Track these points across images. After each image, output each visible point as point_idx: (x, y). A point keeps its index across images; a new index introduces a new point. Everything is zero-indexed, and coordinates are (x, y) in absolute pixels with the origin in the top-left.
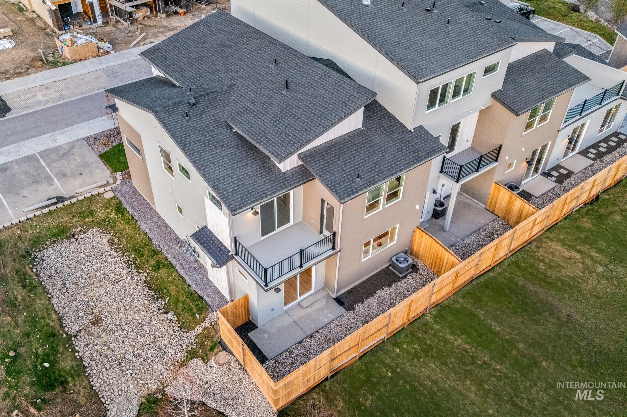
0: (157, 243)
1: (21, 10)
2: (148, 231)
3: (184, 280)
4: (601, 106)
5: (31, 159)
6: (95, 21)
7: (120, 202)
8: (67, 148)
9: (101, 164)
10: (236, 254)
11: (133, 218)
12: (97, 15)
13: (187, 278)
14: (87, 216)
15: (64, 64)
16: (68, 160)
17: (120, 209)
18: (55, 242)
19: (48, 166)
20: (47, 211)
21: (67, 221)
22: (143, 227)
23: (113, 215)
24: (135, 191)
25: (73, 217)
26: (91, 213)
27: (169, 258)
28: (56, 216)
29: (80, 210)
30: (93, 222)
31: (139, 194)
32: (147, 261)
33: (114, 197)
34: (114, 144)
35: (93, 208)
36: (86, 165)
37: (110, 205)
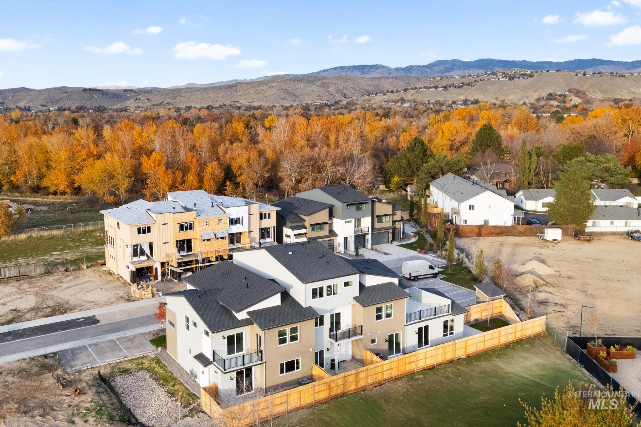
0: (176, 375)
1: (110, 274)
2: (171, 370)
3: (187, 389)
5: (113, 341)
6: (157, 279)
7: (159, 359)
8: (132, 337)
9: (150, 344)
10: (214, 361)
11: (164, 365)
12: (158, 275)
13: (189, 388)
14: (140, 365)
15: (134, 301)
16: (132, 342)
17: (158, 362)
18: (121, 375)
19: (121, 344)
20: (119, 361)
21: (129, 366)
22: (169, 369)
23: (154, 365)
24: (168, 354)
25: (132, 364)
26: (142, 363)
27: (182, 381)
28: (123, 363)
29: (136, 361)
30: (142, 368)
31: (170, 356)
32: (169, 383)
33: (156, 357)
34: (159, 336)
35: (144, 361)
36: (142, 344)
37: (153, 360)
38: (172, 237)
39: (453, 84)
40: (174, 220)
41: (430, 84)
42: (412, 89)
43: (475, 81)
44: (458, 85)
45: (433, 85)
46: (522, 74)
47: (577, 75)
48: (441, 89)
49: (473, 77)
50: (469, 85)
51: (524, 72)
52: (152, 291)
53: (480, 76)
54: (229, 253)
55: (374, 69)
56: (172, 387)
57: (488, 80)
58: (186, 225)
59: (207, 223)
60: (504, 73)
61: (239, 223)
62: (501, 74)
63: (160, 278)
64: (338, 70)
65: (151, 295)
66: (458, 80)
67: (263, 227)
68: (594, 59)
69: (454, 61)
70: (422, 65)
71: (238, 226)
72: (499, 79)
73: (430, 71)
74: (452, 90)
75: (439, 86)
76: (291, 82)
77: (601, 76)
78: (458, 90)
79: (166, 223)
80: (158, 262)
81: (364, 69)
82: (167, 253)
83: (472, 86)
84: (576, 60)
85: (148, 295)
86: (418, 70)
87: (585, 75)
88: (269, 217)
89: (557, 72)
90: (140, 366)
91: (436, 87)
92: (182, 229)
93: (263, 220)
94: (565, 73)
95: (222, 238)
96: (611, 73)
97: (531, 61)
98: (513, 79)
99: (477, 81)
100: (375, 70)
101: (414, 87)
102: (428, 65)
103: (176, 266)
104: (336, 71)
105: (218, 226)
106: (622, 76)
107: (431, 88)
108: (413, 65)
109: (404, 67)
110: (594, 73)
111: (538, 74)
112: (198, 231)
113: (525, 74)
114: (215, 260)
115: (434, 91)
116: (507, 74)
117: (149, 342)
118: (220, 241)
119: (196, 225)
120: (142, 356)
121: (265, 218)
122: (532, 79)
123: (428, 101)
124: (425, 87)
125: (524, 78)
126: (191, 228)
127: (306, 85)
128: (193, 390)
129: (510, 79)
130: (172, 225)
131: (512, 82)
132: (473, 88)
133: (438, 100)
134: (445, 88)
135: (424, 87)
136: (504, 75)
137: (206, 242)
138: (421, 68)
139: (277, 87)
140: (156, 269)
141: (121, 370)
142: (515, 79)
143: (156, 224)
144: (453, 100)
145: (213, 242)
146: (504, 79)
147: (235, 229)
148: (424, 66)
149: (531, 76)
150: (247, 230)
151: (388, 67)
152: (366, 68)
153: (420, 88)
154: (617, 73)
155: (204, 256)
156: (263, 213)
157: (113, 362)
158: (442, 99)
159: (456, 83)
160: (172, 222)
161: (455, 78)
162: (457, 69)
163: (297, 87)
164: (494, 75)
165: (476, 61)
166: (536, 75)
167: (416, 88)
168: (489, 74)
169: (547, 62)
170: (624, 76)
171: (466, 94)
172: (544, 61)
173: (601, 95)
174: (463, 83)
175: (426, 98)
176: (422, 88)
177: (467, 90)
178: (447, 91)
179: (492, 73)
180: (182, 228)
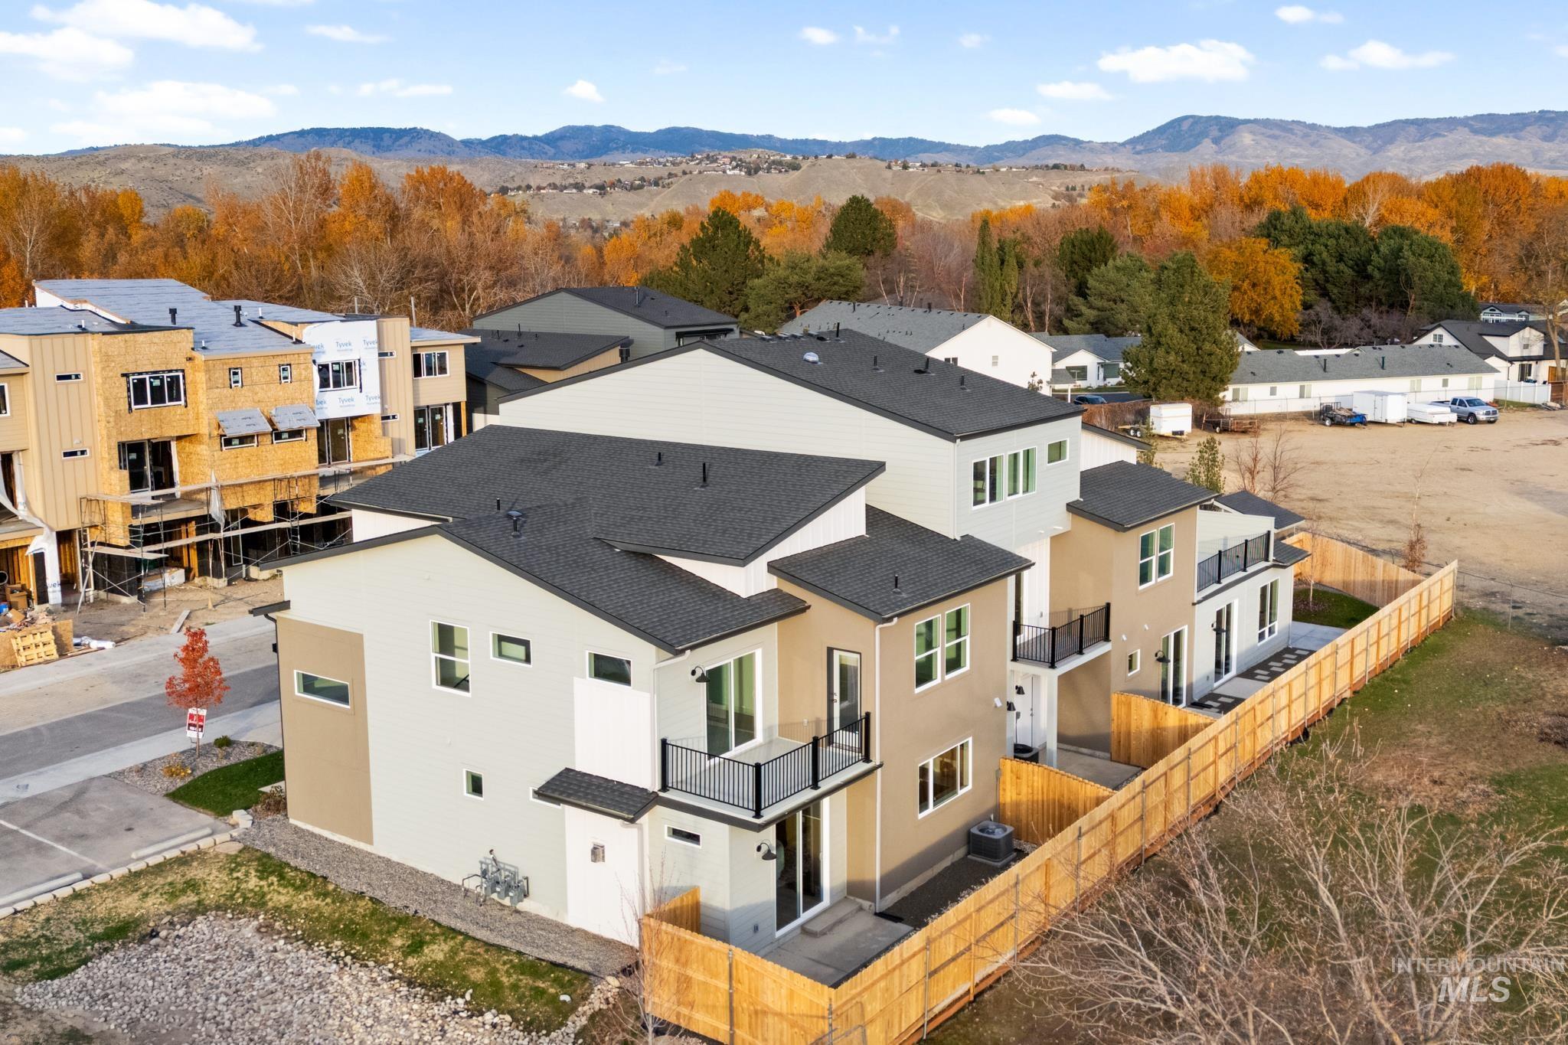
0: (400, 904)
2: (364, 889)
3: (500, 948)
4: (1244, 574)
6: (43, 599)
7: (268, 856)
9: (181, 809)
11: (313, 876)
12: (48, 584)
13: (507, 943)
14: (183, 891)
16: (78, 812)
17: (269, 866)
18: (106, 950)
19: (27, 827)
20: (67, 892)
21: (129, 905)
22: (347, 883)
23: (253, 882)
24: (297, 830)
25: (146, 895)
26: (192, 885)
27: (444, 920)
28: (96, 898)
29: (160, 881)
30: (199, 902)
31: (313, 835)
32: (384, 942)
33: (245, 849)
34: (198, 773)
35: (196, 872)
36: (136, 814)
37: (239, 864)
38: (101, 430)
39: (619, 181)
40: (107, 358)
41: (564, 178)
42: (519, 188)
43: (670, 174)
44: (632, 183)
45: (571, 181)
46: (774, 162)
47: (889, 167)
48: (591, 191)
49: (665, 165)
50: (656, 184)
51: (778, 157)
52: (54, 631)
53: (681, 163)
54: (322, 493)
55: (406, 139)
56: (406, 955)
57: (700, 172)
58: (157, 383)
59: (238, 378)
60: (733, 159)
61: (350, 383)
62: (727, 160)
63: (55, 595)
64: (309, 138)
65: (52, 648)
66: (629, 170)
67: (423, 403)
68: (910, 139)
69: (608, 129)
70: (530, 135)
71: (347, 392)
72: (724, 172)
73: (553, 151)
74: (617, 194)
75: (587, 184)
76: (179, 162)
77: (939, 171)
78: (631, 196)
79: (72, 373)
80: (46, 530)
81: (382, 140)
82: (83, 494)
83: (664, 187)
84: (875, 139)
85: (41, 649)
86: (523, 148)
87: (905, 167)
88: (443, 370)
89: (850, 160)
90: (191, 898)
91: (580, 187)
92: (140, 399)
93: (424, 377)
94: (864, 161)
95: (295, 433)
96: (957, 165)
97: (782, 136)
98: (756, 172)
99: (676, 176)
100: (410, 142)
101: (524, 185)
102: (546, 135)
103: (128, 543)
104: (302, 140)
105: (277, 391)
106: (978, 172)
107: (566, 188)
108: (510, 133)
109: (484, 138)
110: (923, 165)
111: (808, 163)
112: (202, 407)
113: (780, 163)
114: (271, 517)
115: (576, 197)
116: (740, 160)
117: (167, 801)
118: (286, 446)
119: (197, 383)
120: (175, 853)
121: (430, 372)
122: (797, 173)
123: (564, 220)
124: (554, 186)
125: (780, 172)
126: (175, 397)
127: (226, 169)
128: (532, 943)
129: (749, 173)
130: (97, 380)
131: (754, 179)
132: (667, 191)
133: (586, 217)
134: (601, 188)
135: (550, 185)
136: (734, 163)
137: (236, 449)
138: (530, 143)
139: (137, 171)
140: (39, 558)
141: (99, 929)
142: (761, 172)
143: (28, 379)
144: (622, 219)
145: (263, 448)
146: (737, 172)
147: (336, 404)
148: (535, 138)
149: (795, 167)
150: (376, 410)
151: (445, 136)
152: (386, 136)
153: (539, 188)
154: (968, 166)
155: (233, 504)
156: (423, 353)
157: (39, 900)
158: (596, 217)
159: (626, 179)
160: (95, 369)
161: (622, 165)
162: (617, 149)
163: (198, 174)
164: (711, 163)
165: (660, 131)
166: (805, 165)
167: (529, 187)
168: (701, 161)
169: (816, 142)
170: (983, 173)
171: (652, 204)
172: (811, 137)
173: (942, 214)
174: (642, 179)
175: (557, 211)
176: (544, 188)
177: (653, 195)
178: (606, 197)
179: (708, 157)
180: (139, 392)
